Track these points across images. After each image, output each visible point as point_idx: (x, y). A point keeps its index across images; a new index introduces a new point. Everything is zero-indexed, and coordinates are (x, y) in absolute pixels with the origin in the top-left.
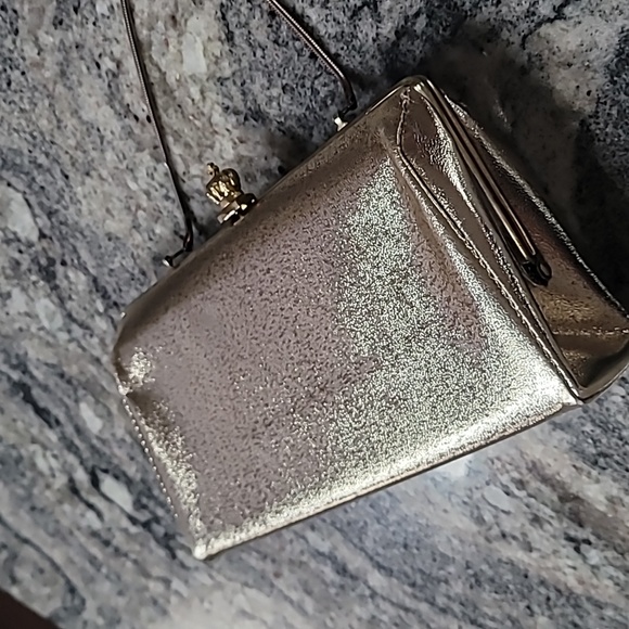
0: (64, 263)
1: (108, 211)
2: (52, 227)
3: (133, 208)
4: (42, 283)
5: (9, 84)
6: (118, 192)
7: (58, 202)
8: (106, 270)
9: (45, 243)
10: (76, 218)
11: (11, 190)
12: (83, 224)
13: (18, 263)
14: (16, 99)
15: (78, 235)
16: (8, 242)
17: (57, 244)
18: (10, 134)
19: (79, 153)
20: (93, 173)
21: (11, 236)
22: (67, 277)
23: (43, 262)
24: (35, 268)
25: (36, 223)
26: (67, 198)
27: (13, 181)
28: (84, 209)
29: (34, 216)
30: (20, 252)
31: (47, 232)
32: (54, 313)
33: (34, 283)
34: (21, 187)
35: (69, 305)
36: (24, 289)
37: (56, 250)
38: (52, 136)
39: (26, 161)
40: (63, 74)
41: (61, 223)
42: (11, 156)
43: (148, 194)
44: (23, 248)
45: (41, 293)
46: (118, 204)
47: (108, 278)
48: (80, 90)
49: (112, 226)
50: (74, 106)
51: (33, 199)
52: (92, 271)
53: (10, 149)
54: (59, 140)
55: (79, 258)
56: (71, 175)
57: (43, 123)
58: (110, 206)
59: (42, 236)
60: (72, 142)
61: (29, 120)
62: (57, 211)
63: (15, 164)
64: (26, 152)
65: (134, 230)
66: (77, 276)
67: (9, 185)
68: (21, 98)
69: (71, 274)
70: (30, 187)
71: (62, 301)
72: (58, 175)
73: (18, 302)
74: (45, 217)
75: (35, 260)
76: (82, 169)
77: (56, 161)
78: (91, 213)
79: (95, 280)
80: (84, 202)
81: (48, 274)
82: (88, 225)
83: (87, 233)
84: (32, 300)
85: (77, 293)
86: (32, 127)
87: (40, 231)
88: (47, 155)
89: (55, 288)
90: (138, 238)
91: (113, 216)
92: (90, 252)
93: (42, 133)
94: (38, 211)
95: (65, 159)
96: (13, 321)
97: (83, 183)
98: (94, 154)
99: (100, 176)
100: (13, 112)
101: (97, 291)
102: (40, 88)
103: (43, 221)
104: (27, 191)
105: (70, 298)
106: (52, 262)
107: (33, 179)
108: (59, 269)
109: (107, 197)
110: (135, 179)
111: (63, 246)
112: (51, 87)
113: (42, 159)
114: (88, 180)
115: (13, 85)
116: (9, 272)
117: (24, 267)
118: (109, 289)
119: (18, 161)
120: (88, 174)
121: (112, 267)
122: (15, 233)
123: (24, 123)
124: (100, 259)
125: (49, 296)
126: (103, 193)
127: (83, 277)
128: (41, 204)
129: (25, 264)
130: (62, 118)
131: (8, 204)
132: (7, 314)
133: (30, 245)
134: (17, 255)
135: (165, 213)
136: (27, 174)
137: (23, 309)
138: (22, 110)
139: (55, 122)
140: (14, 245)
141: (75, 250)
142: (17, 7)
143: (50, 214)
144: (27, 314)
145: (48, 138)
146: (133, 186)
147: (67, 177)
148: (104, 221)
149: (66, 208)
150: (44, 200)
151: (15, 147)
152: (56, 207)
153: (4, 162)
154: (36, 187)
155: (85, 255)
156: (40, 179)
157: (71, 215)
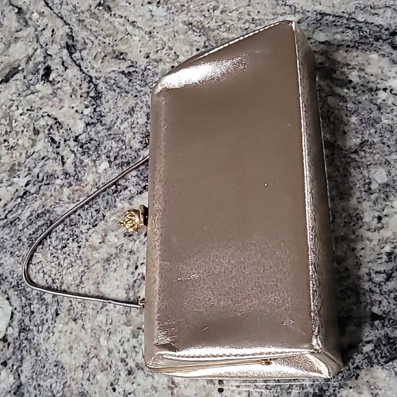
1: (71, 348)
2: (17, 338)
5: (64, 247)
6: (89, 341)
7: (36, 326)
8: (34, 384)
10: (41, 341)
11: (7, 302)
12: (43, 347)
14: (61, 257)
17: (11, 350)
19: (79, 306)
20: (80, 322)
25: (7, 330)
26: (46, 326)
27: (14, 299)
28: (53, 339)
29: (10, 325)
31: (10, 339)
34: (16, 304)
37: (6, 354)
40: (108, 260)
41: (27, 339)
43: (110, 352)
46: (82, 348)
47: (31, 389)
48: (112, 273)
49: (65, 359)
50: (100, 280)
51: (18, 316)
52: (23, 379)
55: (20, 366)
56: (62, 315)
58: (74, 346)
59: (4, 339)
62: (30, 330)
65: (80, 368)
67: (8, 299)
68: (65, 258)
69: (3, 374)
70: (23, 307)
72: (52, 310)
74: (17, 330)
76: (73, 316)
77: (58, 302)
78: (56, 343)
79: (20, 386)
80: (57, 334)
82: (46, 350)
83: (42, 354)
86: (57, 276)
87: (5, 336)
88: (54, 296)
90: (80, 374)
91: (72, 353)
93: (62, 283)
94: (15, 323)
95: (66, 304)
97: (67, 323)
98: (90, 311)
99: (83, 326)
100: (51, 262)
101: (15, 393)
102: (84, 260)
103: (13, 332)
104: (19, 309)
107: (30, 304)
109: (78, 339)
110: (108, 339)
111: (14, 353)
112: (91, 263)
113: (47, 297)
114: (72, 323)
115: (66, 249)
119: (28, 289)
120: (75, 320)
121: (42, 383)
123: (54, 272)
124: (36, 374)
127: (11, 379)
130: (86, 282)
135: (113, 369)
136: (28, 299)
138: (59, 264)
139: (78, 282)
141: (22, 360)
142: (107, 215)
143: (23, 329)
145: (64, 287)
146: (103, 342)
147: (57, 314)
148: (63, 352)
149: (39, 332)
150: (27, 320)
151: (35, 281)
152: (32, 327)
153: (18, 285)
154: (27, 310)
155: (27, 366)
156: (35, 307)
157: (39, 338)
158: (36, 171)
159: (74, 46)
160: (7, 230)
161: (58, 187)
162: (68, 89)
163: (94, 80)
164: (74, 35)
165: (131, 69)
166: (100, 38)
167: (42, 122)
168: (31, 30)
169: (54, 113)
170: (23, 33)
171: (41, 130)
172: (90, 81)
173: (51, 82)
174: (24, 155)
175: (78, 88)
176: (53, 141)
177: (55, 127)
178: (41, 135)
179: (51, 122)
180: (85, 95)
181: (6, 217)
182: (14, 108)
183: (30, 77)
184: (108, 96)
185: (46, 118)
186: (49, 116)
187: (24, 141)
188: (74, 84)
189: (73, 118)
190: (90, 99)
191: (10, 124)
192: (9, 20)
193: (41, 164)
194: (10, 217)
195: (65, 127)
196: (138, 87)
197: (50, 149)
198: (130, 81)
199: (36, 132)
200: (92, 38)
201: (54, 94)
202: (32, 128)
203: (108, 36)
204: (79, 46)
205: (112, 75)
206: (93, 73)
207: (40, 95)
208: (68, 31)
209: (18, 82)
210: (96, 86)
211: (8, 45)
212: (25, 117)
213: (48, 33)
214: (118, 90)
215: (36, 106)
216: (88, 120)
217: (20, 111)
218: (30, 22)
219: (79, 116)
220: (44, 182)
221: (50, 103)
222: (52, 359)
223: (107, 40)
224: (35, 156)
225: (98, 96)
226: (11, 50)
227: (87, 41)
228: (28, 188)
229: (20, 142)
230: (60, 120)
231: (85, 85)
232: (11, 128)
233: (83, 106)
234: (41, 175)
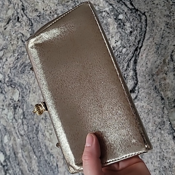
0: (19, 107)
1: (34, 101)
2: (21, 100)
3: (39, 102)
4: (13, 109)
5: (29, 73)
6: (38, 98)
7: (25, 96)
8: (27, 111)
9: (18, 102)
10: (27, 100)
12: (28, 101)
13: (10, 104)
14: (29, 76)
15: (26, 103)
16: (11, 99)
17: (20, 103)
18: (24, 81)
19: (35, 89)
20: (35, 93)
21: (12, 99)
22: (19, 110)
23: (16, 105)
24: (13, 106)
25: (19, 98)
26: (28, 95)
27: (19, 89)
28: (30, 98)
29: (19, 96)
30: (12, 102)
31: (20, 100)
32: (11, 116)
33: (11, 109)
36: (8, 109)
37: (19, 104)
38: (32, 84)
39: (24, 87)
41: (24, 100)
42: (21, 85)
44: (13, 101)
45: (11, 111)
46: (37, 100)
51: (21, 94)
52: (24, 110)
53: (22, 83)
54: (32, 85)
55: (23, 107)
56: (31, 92)
57: (31, 82)
58: (35, 100)
59: (19, 101)
60: (35, 87)
61: (29, 80)
62: (24, 97)
63: (21, 86)
64: (25, 85)
66: (21, 110)
67: (18, 89)
68: (30, 76)
69: (20, 110)
70: (22, 91)
71: (15, 114)
72: (28, 91)
73: (6, 111)
74: (21, 97)
75: (14, 105)
77: (30, 89)
78: (30, 100)
79: (24, 112)
80: (30, 97)
81: (15, 108)
82: (29, 102)
83: (28, 103)
84: (9, 112)
85: (19, 113)
88: (29, 87)
89: (15, 111)
92: (26, 107)
93: (30, 83)
94: (21, 96)
95: (31, 89)
96: (2, 115)
97: (32, 94)
99: (36, 94)
100: (26, 77)
101: (23, 114)
103: (20, 98)
104: (21, 92)
105: (17, 114)
106: (17, 106)
107: (23, 90)
108: (18, 108)
109: (35, 98)
111: (21, 104)
113: (27, 87)
114: (34, 94)
115: (30, 73)
116: (7, 105)
117: (11, 105)
118: (26, 115)
119: (22, 86)
121: (29, 111)
122: (13, 98)
123: (28, 80)
124: (27, 108)
125: (12, 112)
126: (35, 97)
127: (22, 111)
128: (22, 95)
129: (12, 104)
131: (16, 93)
132: (2, 113)
133: (15, 101)
134: (11, 102)
136: (23, 89)
137: (6, 113)
138: (29, 78)
139: (34, 82)
140: (12, 100)
141: (23, 105)
143: (23, 97)
144: (6, 114)
145: (31, 84)
148: (32, 102)
149: (26, 97)
151: (23, 83)
152: (24, 96)
154: (23, 92)
155: (25, 107)
156: (24, 90)
158: (19, 51)
159: (24, 9)
160: (15, 70)
161: (26, 55)
162: (24, 24)
163: (31, 19)
164: (24, 5)
165: (40, 14)
166: (31, 5)
167: (19, 36)
168: (12, 5)
169: (22, 32)
170: (10, 7)
171: (19, 38)
172: (30, 20)
173: (19, 22)
174: (16, 47)
175: (27, 23)
176: (22, 41)
177: (22, 36)
178: (19, 40)
179: (21, 35)
181: (14, 66)
182: (11, 32)
183: (14, 21)
184: (35, 24)
185: (20, 34)
186: (21, 33)
187: (15, 42)
188: (26, 22)
189: (27, 33)
190: (30, 26)
191: (11, 37)
192: (6, 2)
193: (20, 49)
194: (15, 66)
195: (25, 36)
196: (42, 20)
197: (22, 44)
198: (40, 18)
199: (18, 39)
200: (28, 5)
201: (21, 26)
202: (17, 38)
203: (32, 4)
205: (35, 17)
206: (30, 17)
207: (17, 26)
208: (22, 4)
209: (11, 23)
210: (31, 21)
211: (7, 11)
212: (14, 34)
213: (17, 5)
214: (37, 22)
215: (17, 30)
216: (30, 33)
217: (13, 33)
218: (12, 2)
220: (22, 54)
221: (20, 29)
222: (30, 104)
223: (32, 5)
224: (19, 46)
225: (32, 25)
226: (8, 13)
227: (27, 7)
228: (18, 56)
229: (14, 43)
230: (24, 34)
231: (28, 22)
232: (12, 38)
233: (29, 29)
234: (21, 52)
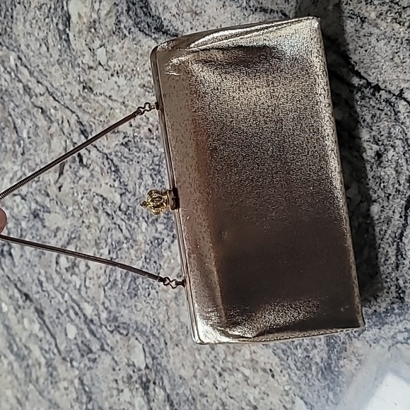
0: (154, 383)
1: (183, 365)
2: (153, 365)
3: (196, 367)
4: (141, 389)
5: (149, 295)
6: (190, 358)
7: (159, 354)
8: (175, 393)
9: (147, 371)
10: (166, 364)
11: (137, 341)
12: (169, 368)
13: (131, 377)
14: (151, 302)
15: (165, 372)
16: (129, 365)
17: (154, 373)
18: (143, 316)
19: (175, 335)
20: (179, 345)
21: (131, 363)
22: (154, 391)
23: (144, 379)
24: (139, 381)
25: (145, 360)
26: (164, 353)
27: (139, 338)
28: (171, 361)
29: (145, 357)
30: (134, 372)
31: (150, 366)
32: (143, 406)
33: (137, 389)
34: (143, 342)
35: (152, 404)
36: (131, 390)
37: (152, 376)
38: (164, 323)
39: (148, 331)
40: (176, 298)
41: (158, 364)
42: (141, 326)
43: (204, 363)
44: (135, 370)
45: (139, 394)
46: (188, 363)
47: (175, 396)
48: (183, 307)
49: (183, 373)
50: (178, 314)
51: (147, 349)
52: (168, 391)
53: (141, 323)
54: (166, 326)
55: (163, 383)
56: (169, 343)
57: (161, 317)
59: (147, 367)
60: (173, 329)
61: (154, 313)
62: (157, 358)
63: (142, 330)
64: (149, 327)
65: (194, 378)
66: (160, 391)
67: (137, 339)
68: (153, 303)
69: (157, 390)
70: (147, 343)
71: (149, 401)
72: (162, 341)
73: (126, 395)
74: (151, 359)
75: (140, 378)
76: (175, 343)
77: (163, 335)
78: (174, 363)
79: (168, 396)
80: (172, 357)
81: (145, 387)
82: (171, 369)
83: (170, 372)
84: (134, 396)
85: (158, 400)
86: (155, 317)
87: (147, 365)
88: (159, 331)
89: (147, 394)
90: (195, 382)
91: (184, 368)
92: (169, 381)
93: (159, 321)
94: (148, 355)
95: (168, 336)
96: (121, 404)
97: (174, 349)
98: (182, 337)
99: (183, 348)
100: (147, 307)
101: (168, 401)
102: (164, 301)
103: (149, 360)
104: (145, 344)
105: (154, 400)
106: (148, 381)
107: (150, 340)
108: (152, 386)
109: (184, 358)
110: (200, 355)
111: (156, 375)
112: (169, 302)
113: (156, 332)
114: (176, 348)
115: (151, 296)
116: (125, 379)
117: (134, 379)
118: (175, 402)
119: (144, 329)
120: (177, 345)
121: (178, 392)
122: (133, 363)
123: (152, 314)
124: (173, 387)
125: (143, 397)
127: (162, 392)
128: (150, 353)
129: (135, 377)
130: (171, 317)
131: (134, 347)
132: (119, 400)
133: (140, 370)
134: (131, 373)
135: (211, 374)
136: (147, 337)
137: (128, 400)
138: (152, 308)
139: (167, 317)
140: (132, 368)
141: (162, 378)
142: (162, 264)
143: (154, 358)
144: (129, 403)
145: (162, 324)
146: (198, 357)
147: (166, 344)
148: (180, 369)
149: (162, 358)
150: (152, 351)
151: (144, 323)
152: (157, 355)
153: (137, 328)
154: (150, 344)
155: (166, 382)
156: (153, 341)
157: (164, 362)
158: (109, 241)
159: (85, 130)
160: (114, 290)
161: (127, 250)
162: (97, 169)
163: (109, 156)
164: (81, 120)
165: (126, 139)
166: (97, 118)
167: (96, 202)
168: (55, 124)
169: (98, 192)
170: (52, 130)
171: (97, 207)
172: (107, 158)
173: (86, 166)
174: (98, 231)
175: (103, 166)
176: (108, 214)
177: (104, 202)
178: (100, 212)
179: (101, 200)
180: (109, 171)
181: (109, 281)
182: (76, 194)
183: (73, 166)
184: (122, 167)
185: (96, 197)
186: (97, 195)
187: (93, 220)
188: (99, 163)
189: (112, 192)
190: (113, 173)
191: (79, 208)
192: (40, 120)
193: (109, 235)
194: (112, 280)
195: (110, 201)
196: (136, 153)
197: (110, 222)
198: (129, 150)
199: (97, 210)
200: (93, 120)
201: (92, 175)
202: (92, 208)
203: (101, 114)
204: (88, 130)
205: (118, 148)
206: (106, 151)
207: (85, 179)
208: (76, 118)
209: (69, 172)
210: (112, 160)
211: (49, 143)
212: (85, 200)
213: (66, 124)
214: (126, 161)
215: (87, 188)
216: (119, 191)
217: (80, 196)
218: (52, 119)
219: (113, 189)
220: (118, 248)
221: (93, 184)
222: (177, 375)
223: (102, 119)
224: (104, 229)
225: (117, 171)
226: (52, 146)
227: (91, 123)
228: (111, 255)
229: (91, 221)
230: (105, 196)
231: (106, 163)
232: (82, 211)
233: (112, 181)
234: (113, 243)
